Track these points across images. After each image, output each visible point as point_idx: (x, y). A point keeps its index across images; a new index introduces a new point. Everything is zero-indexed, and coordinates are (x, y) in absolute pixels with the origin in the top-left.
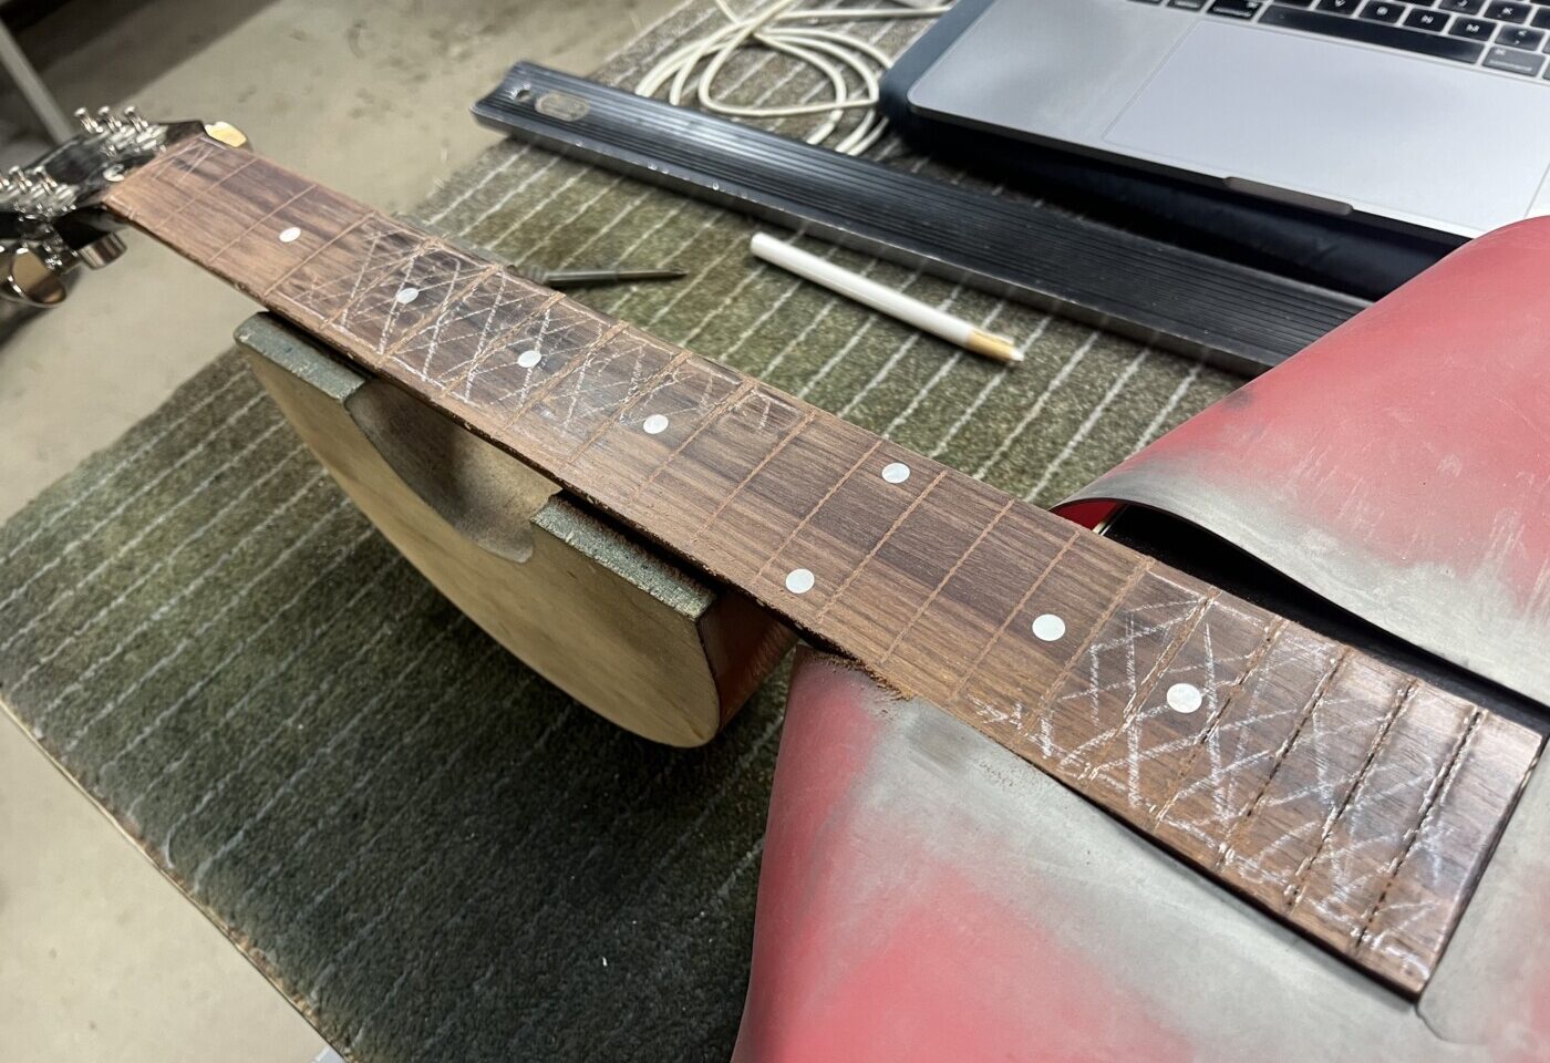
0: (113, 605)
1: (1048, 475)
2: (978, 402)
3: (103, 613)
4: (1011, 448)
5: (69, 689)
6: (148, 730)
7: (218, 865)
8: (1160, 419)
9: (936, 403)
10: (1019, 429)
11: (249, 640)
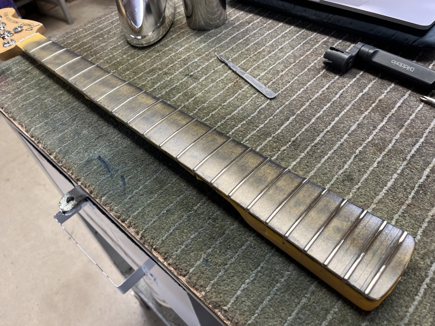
0: (22, 80)
1: (261, 61)
2: (247, 48)
3: (19, 82)
4: (253, 56)
5: (8, 95)
6: (25, 103)
7: (36, 129)
8: (291, 52)
9: (237, 47)
10: (256, 53)
11: (54, 87)
